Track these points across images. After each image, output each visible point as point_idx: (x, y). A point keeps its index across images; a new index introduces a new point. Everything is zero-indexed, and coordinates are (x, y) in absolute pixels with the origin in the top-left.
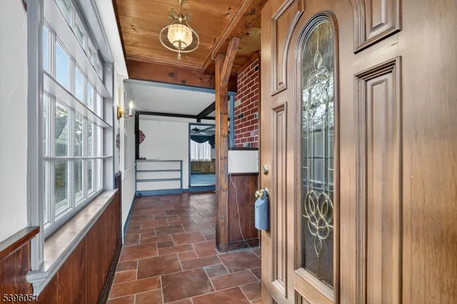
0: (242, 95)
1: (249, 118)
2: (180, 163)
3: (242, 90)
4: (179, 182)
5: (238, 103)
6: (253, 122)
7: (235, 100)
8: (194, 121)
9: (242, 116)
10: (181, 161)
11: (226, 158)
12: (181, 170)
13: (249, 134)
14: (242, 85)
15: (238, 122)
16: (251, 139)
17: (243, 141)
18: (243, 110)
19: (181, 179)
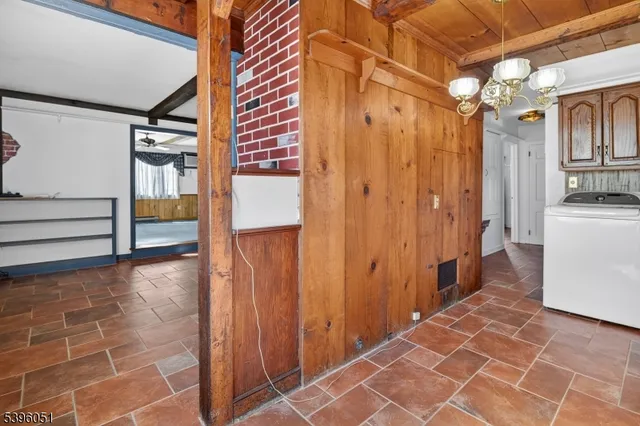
0: (256, 60)
1: (275, 107)
2: (110, 203)
3: (257, 49)
4: (110, 241)
5: (247, 76)
6: (283, 117)
7: (239, 71)
8: (144, 121)
9: (256, 104)
10: (114, 201)
11: (228, 194)
12: (114, 218)
13: (274, 143)
14: (256, 39)
15: (247, 117)
16: (282, 152)
17: (259, 157)
18: (257, 92)
19: (113, 236)
